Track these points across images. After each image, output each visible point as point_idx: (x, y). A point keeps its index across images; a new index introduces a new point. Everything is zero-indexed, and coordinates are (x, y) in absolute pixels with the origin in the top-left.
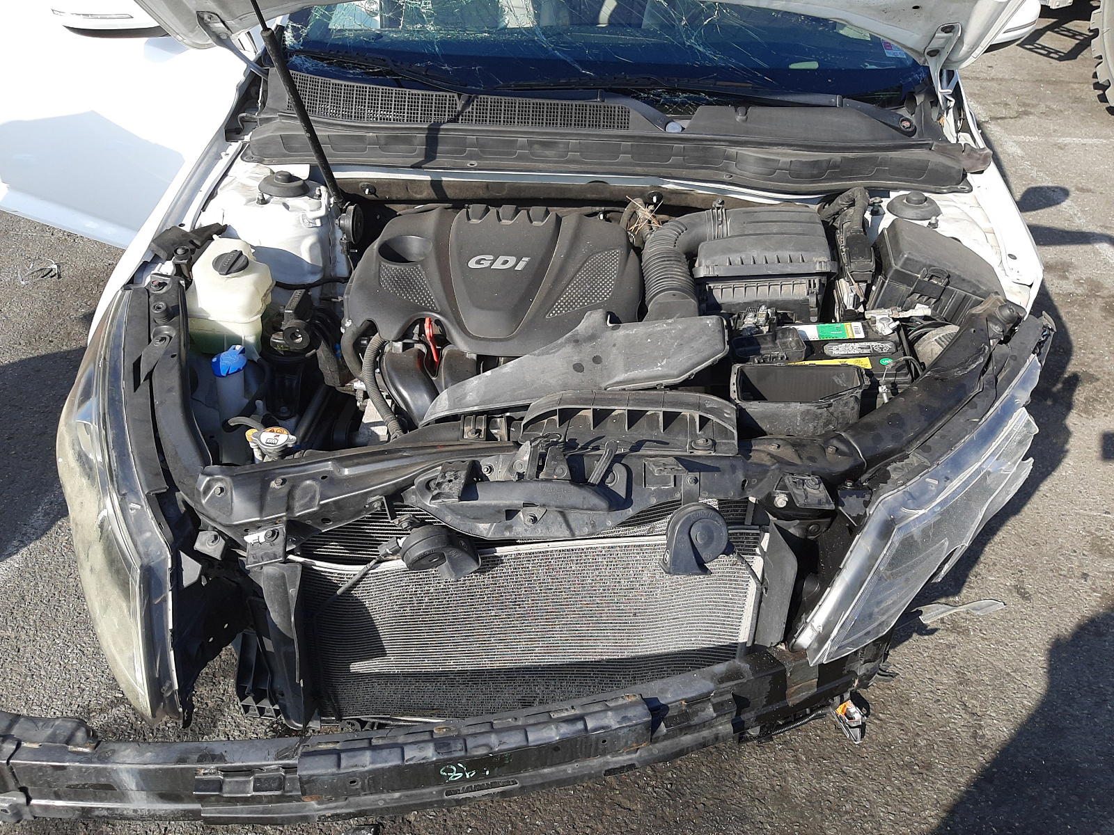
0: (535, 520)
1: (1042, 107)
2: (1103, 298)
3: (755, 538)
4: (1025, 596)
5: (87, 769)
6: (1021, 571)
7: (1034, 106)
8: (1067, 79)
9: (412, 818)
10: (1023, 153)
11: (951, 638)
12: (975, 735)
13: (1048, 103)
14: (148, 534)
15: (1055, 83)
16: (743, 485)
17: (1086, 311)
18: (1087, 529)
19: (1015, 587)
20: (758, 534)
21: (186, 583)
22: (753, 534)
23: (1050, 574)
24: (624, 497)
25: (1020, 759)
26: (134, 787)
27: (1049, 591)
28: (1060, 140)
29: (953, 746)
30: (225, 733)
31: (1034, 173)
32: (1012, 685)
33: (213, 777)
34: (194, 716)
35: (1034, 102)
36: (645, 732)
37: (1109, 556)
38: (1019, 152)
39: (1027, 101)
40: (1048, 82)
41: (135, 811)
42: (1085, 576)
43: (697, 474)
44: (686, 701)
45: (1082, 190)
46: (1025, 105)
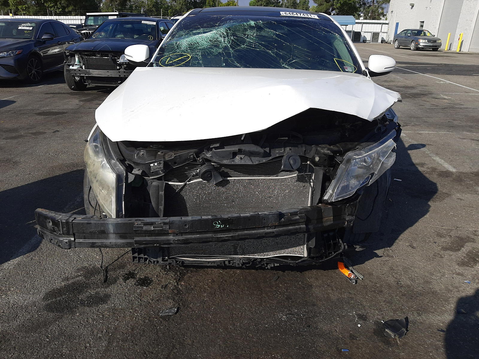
0: (241, 158)
1: (413, 124)
2: (437, 172)
3: (310, 176)
4: (413, 247)
5: (98, 223)
6: (411, 241)
7: (410, 123)
8: (421, 117)
9: (191, 306)
10: (406, 136)
11: (387, 258)
12: (398, 283)
13: (415, 123)
14: (118, 167)
15: (416, 117)
16: (305, 152)
17: (431, 175)
18: (435, 230)
19: (410, 245)
20: (311, 175)
21: (129, 182)
22: (309, 174)
23: (422, 242)
24: (268, 152)
25: (415, 290)
26: (112, 231)
27: (422, 247)
28: (420, 132)
29: (390, 286)
30: (120, 284)
31: (410, 141)
32: (410, 271)
33: (140, 225)
34: (108, 280)
35: (410, 122)
36: (277, 218)
37: (443, 237)
38: (404, 135)
39: (407, 122)
40: (414, 117)
41: (110, 243)
42: (435, 243)
43: (291, 148)
44: (290, 213)
45: (428, 145)
46: (406, 123)
